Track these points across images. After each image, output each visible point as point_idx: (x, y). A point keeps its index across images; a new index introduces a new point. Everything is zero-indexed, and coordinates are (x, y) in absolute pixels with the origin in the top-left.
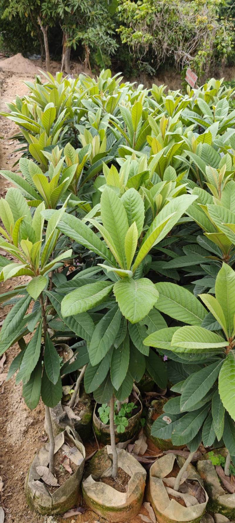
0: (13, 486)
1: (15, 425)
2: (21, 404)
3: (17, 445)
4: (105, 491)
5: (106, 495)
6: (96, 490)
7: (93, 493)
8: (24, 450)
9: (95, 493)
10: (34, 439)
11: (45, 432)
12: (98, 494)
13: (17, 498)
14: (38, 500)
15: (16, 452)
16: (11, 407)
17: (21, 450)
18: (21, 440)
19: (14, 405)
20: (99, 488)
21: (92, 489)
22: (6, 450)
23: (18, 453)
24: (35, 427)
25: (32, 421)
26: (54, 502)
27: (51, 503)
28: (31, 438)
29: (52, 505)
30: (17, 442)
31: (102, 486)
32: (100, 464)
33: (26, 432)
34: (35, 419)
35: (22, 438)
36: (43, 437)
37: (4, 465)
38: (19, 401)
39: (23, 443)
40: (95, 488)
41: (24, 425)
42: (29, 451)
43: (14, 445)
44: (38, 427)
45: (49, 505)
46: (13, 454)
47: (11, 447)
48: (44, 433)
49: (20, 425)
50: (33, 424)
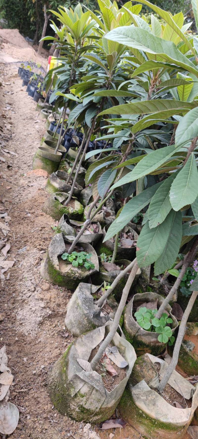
0: (28, 382)
1: (28, 313)
2: (36, 292)
3: (31, 335)
4: (157, 403)
5: (158, 408)
6: (146, 400)
7: (143, 403)
8: (40, 342)
9: (145, 404)
10: (52, 332)
11: (66, 327)
12: (148, 405)
13: (36, 396)
14: (81, 399)
15: (30, 343)
16: (21, 294)
17: (37, 342)
18: (35, 330)
19: (24, 293)
20: (149, 398)
21: (142, 398)
22: (17, 339)
23: (32, 344)
24: (53, 320)
25: (50, 312)
26: (105, 403)
27: (100, 405)
28: (48, 331)
29: (100, 409)
30: (31, 332)
31: (154, 396)
32: (142, 371)
33: (41, 324)
34: (54, 311)
35: (36, 329)
36: (62, 332)
37: (12, 356)
38: (33, 290)
39: (38, 335)
40: (145, 398)
41: (39, 315)
42: (48, 345)
43: (27, 334)
44: (56, 321)
45: (97, 408)
46: (25, 344)
47: (22, 336)
48: (64, 328)
49: (34, 315)
50: (50, 317)
